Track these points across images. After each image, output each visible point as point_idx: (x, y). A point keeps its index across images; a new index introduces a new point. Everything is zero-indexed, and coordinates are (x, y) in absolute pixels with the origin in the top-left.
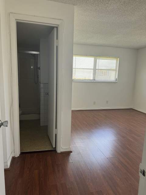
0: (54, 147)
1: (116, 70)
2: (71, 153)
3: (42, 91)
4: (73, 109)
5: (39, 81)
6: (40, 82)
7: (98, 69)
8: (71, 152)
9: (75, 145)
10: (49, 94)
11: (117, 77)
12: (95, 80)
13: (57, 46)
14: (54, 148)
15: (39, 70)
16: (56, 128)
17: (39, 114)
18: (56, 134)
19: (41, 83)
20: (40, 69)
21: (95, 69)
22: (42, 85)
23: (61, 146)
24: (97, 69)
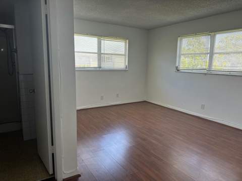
0: (51, 172)
1: (125, 55)
2: (80, 178)
3: (22, 85)
4: (79, 108)
5: (17, 71)
6: (18, 73)
7: (104, 54)
8: (79, 176)
9: (84, 164)
10: (35, 91)
11: (127, 64)
12: (100, 67)
13: (46, 15)
14: (52, 175)
15: (15, 54)
16: (52, 145)
17: (21, 122)
18: (53, 154)
19: (20, 73)
20: (16, 52)
21: (99, 53)
22: (21, 77)
23: (63, 170)
24: (102, 54)
